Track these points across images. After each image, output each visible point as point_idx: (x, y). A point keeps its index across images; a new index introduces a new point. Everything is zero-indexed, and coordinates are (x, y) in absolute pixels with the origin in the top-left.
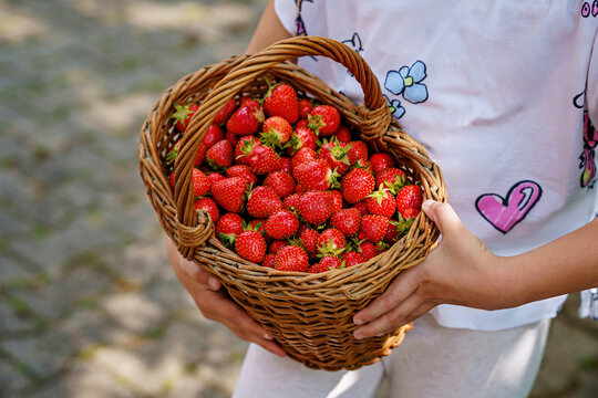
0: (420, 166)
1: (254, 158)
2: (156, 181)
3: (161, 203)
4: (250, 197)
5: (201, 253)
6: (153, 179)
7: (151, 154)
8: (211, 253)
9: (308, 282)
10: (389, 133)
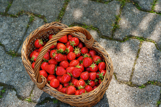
0: (104, 56)
1: (56, 58)
2: (28, 67)
3: (30, 74)
4: (56, 70)
5: (44, 88)
6: (27, 67)
7: (25, 59)
8: (47, 88)
9: (77, 98)
10: (94, 45)
